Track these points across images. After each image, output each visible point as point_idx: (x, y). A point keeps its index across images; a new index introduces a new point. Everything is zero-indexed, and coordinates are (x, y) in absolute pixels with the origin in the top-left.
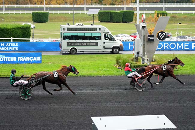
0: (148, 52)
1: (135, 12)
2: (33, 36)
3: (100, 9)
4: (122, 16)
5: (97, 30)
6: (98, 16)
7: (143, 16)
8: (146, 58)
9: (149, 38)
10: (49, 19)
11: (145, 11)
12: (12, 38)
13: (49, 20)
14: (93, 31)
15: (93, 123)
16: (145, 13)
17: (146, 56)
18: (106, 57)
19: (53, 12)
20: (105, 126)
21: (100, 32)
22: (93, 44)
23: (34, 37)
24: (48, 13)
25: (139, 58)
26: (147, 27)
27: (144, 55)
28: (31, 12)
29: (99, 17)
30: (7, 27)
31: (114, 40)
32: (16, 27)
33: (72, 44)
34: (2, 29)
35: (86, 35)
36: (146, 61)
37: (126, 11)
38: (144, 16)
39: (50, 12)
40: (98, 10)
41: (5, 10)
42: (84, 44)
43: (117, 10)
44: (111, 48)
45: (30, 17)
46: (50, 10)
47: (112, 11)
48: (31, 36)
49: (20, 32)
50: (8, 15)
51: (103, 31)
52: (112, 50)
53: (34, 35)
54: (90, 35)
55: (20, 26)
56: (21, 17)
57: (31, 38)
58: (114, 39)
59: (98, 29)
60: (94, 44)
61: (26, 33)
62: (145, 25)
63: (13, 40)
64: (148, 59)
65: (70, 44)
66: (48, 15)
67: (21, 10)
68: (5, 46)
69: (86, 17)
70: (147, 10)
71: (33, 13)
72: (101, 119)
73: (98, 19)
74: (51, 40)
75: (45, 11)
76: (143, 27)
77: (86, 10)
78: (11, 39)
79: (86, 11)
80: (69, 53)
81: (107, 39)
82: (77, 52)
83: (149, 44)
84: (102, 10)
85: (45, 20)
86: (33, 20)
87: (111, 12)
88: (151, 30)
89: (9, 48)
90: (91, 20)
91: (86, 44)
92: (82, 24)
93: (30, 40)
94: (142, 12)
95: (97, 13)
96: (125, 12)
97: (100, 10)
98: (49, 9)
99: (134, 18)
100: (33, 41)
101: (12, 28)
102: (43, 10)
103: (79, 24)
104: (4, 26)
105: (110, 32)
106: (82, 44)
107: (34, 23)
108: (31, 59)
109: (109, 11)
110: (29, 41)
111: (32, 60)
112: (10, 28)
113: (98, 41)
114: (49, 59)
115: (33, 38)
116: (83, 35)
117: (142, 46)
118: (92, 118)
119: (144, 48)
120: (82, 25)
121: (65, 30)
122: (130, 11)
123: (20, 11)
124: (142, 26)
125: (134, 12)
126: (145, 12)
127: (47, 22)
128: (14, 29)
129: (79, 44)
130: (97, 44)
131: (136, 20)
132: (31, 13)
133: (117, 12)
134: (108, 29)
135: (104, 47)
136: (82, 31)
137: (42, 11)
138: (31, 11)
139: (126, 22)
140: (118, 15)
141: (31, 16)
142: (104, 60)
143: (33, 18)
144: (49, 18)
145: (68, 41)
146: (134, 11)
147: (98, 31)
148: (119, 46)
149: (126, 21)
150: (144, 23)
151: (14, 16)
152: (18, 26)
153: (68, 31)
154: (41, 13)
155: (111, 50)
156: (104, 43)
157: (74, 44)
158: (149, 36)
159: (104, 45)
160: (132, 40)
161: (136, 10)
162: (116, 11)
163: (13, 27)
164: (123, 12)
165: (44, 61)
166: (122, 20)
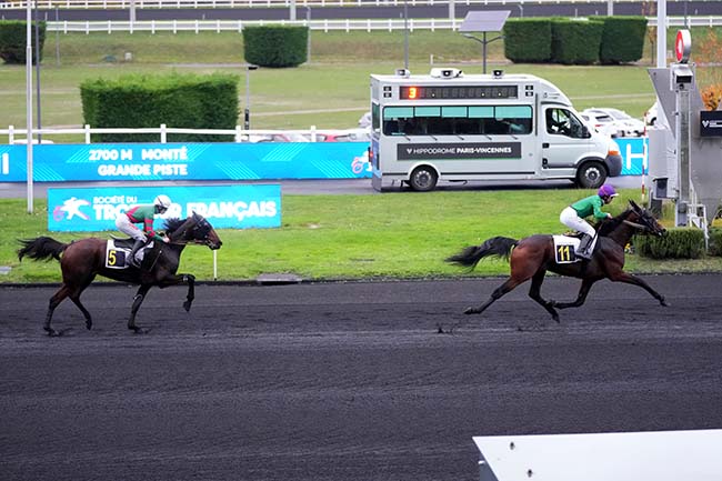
0: (703, 179)
1: (652, 21)
2: (247, 118)
3: (509, 12)
4: (600, 39)
5: (516, 95)
6: (502, 40)
7: (680, 36)
8: (693, 205)
9: (705, 124)
10: (309, 52)
11: (689, 18)
12: (163, 130)
13: (309, 56)
14: (501, 97)
15: (481, 462)
16: (689, 24)
17: (693, 196)
18: (536, 201)
19: (326, 24)
20: (530, 472)
21: (530, 101)
22: (499, 150)
23: (250, 123)
24: (306, 29)
25: (664, 202)
26: (695, 81)
27: (685, 191)
28: (240, 25)
29: (507, 43)
30: (145, 84)
31: (586, 135)
32: (181, 84)
33: (419, 151)
34: (123, 93)
35: (474, 114)
36: (692, 216)
37: (615, 17)
38: (686, 35)
39: (313, 24)
40: (505, 16)
41: (138, 19)
42: (467, 150)
43: (579, 15)
44: (574, 166)
45: (236, 46)
46: (313, 18)
47: (558, 19)
48: (238, 121)
49: (194, 104)
50: (150, 40)
51: (541, 99)
52: (578, 173)
53: (250, 115)
54: (488, 114)
55: (195, 81)
56: (199, 47)
57: (238, 127)
58: (585, 129)
59: (521, 91)
60: (505, 150)
61: (218, 108)
62: (689, 73)
63: (168, 135)
64: (701, 208)
65: (409, 151)
66: (306, 38)
67: (200, 19)
68: (137, 159)
69: (456, 45)
70: (699, 14)
71: (247, 32)
72: (512, 445)
73: (502, 50)
74: (317, 135)
75: (293, 22)
76: (683, 80)
77: (457, 16)
78: (159, 134)
79: (454, 21)
80: (405, 185)
81: (556, 128)
82: (439, 183)
83: (706, 146)
84: (518, 16)
85: (294, 58)
86: (249, 58)
87: (553, 24)
88: (713, 91)
89: (151, 169)
90: (476, 53)
91: (472, 150)
92: (456, 71)
93: (234, 135)
94: (678, 20)
95: (500, 29)
96: (610, 22)
97: (510, 16)
98: (308, 14)
99: (647, 45)
100: (245, 138)
101: (162, 88)
102: (288, 18)
103: (444, 72)
104: (134, 83)
105: (567, 102)
106: (459, 150)
107: (250, 68)
108: (240, 209)
109: (549, 19)
110: (231, 138)
111: (244, 213)
112: (154, 89)
113: (520, 138)
114: (308, 209)
115: (247, 127)
116: (461, 113)
117: (676, 156)
118: (476, 439)
119: (684, 164)
120: (457, 76)
121: (390, 95)
122: (632, 17)
123: (196, 22)
124: (678, 77)
125: (647, 21)
126: (691, 20)
127: (305, 64)
128: (172, 91)
129: (447, 151)
130: (516, 151)
131: (653, 54)
132: (237, 31)
133: (578, 24)
134: (559, 91)
135: (545, 161)
136: (458, 97)
137: (283, 23)
138: (240, 22)
139: (615, 63)
140: (582, 34)
141: (240, 40)
142: (526, 213)
143: (246, 47)
144: (309, 48)
145: (402, 139)
146: (646, 18)
147: (522, 99)
148: (604, 157)
149: (616, 59)
150: (686, 65)
151: (173, 40)
152: (189, 81)
153: (401, 98)
154: (280, 29)
155: (571, 173)
156: (546, 146)
157: (425, 151)
158: (705, 116)
159: (546, 153)
160: (639, 134)
161: (655, 14)
162: (576, 19)
163: (170, 83)
164: (602, 23)
165: (290, 218)
166: (600, 54)
